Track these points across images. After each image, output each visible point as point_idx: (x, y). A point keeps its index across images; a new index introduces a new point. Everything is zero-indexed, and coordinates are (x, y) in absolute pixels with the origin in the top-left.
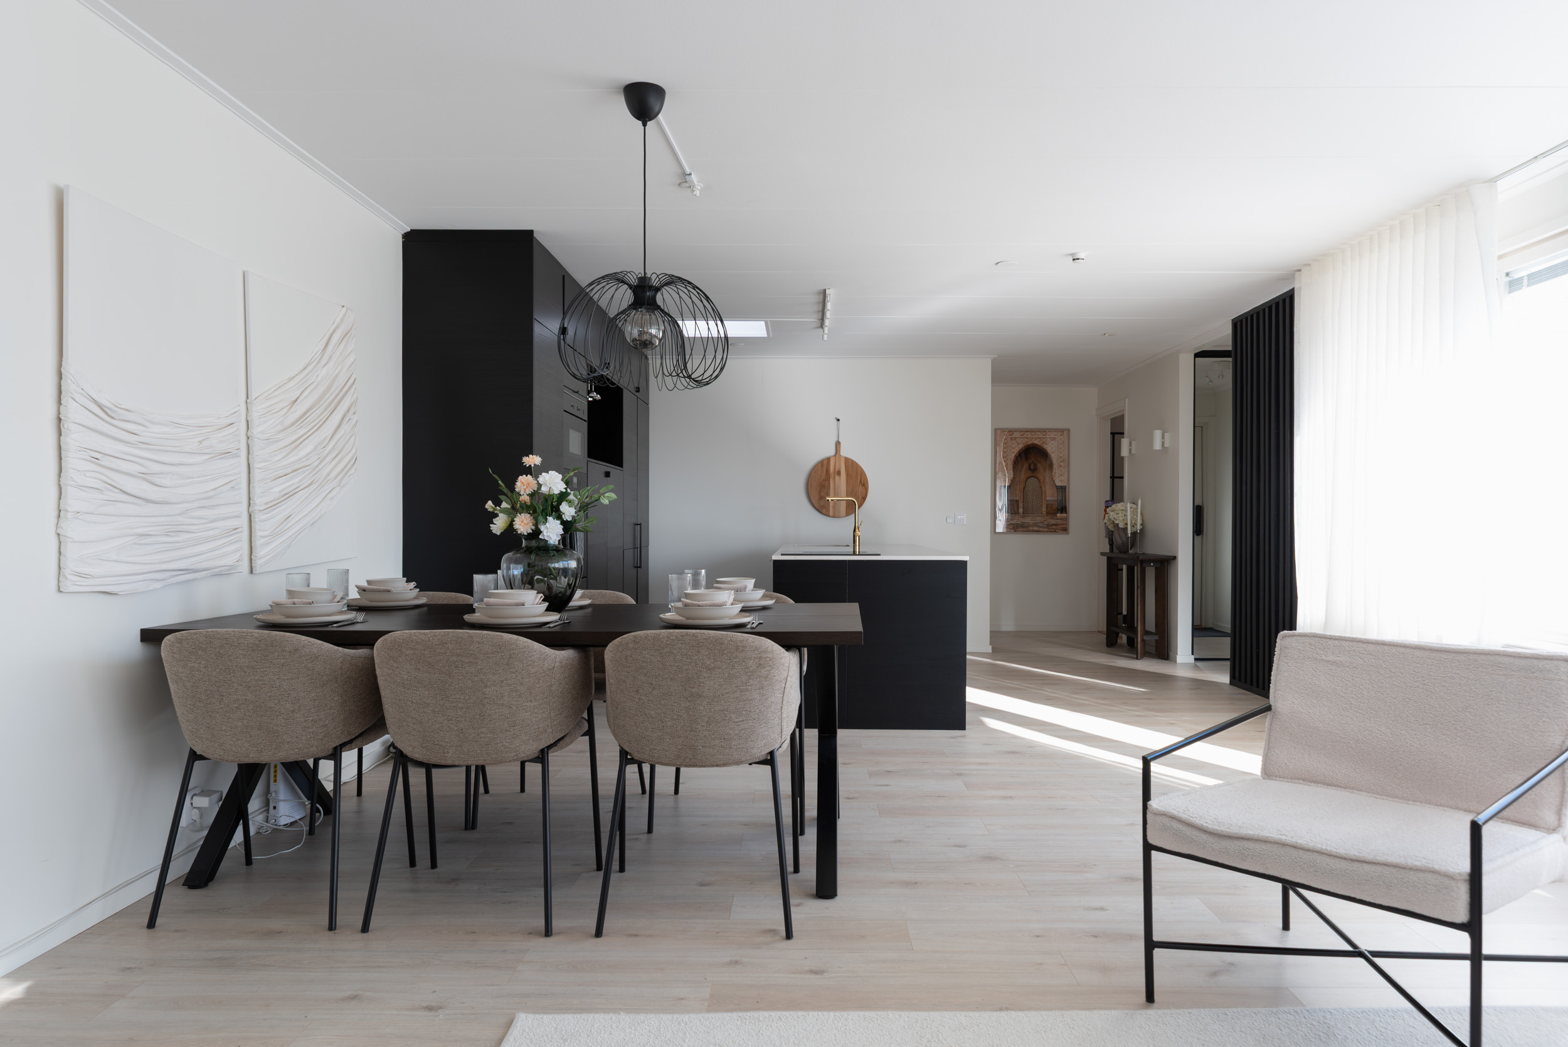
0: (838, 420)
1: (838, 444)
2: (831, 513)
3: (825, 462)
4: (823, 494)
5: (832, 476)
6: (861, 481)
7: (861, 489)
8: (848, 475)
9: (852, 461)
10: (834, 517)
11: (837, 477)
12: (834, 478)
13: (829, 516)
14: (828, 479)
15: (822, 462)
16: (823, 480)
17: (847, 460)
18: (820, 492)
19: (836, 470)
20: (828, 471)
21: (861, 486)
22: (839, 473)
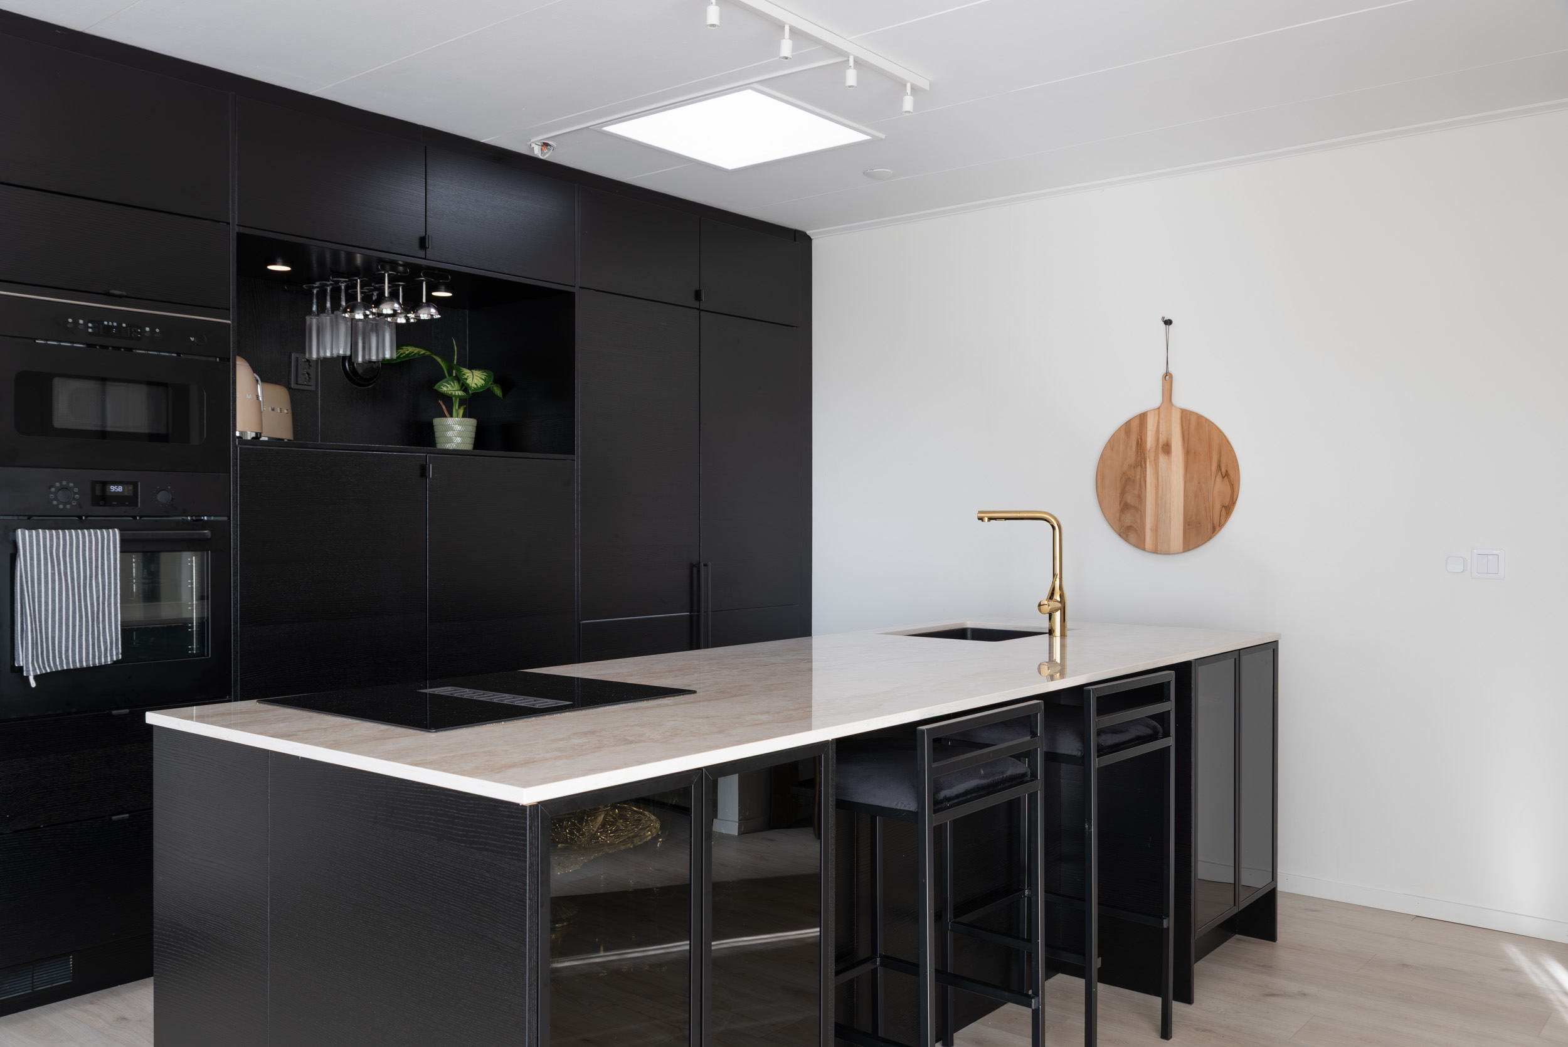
0: (1168, 322)
1: (1168, 377)
2: (1149, 543)
3: (1136, 423)
4: (1129, 499)
5: (1150, 456)
6: (1219, 467)
7: (1219, 486)
8: (1187, 452)
9: (1199, 417)
10: (1155, 551)
11: (1162, 459)
12: (1156, 460)
13: (1144, 549)
14: (1140, 461)
15: (1127, 426)
16: (1130, 466)
17: (1186, 415)
18: (1123, 493)
19: (1161, 442)
20: (1140, 445)
21: (1219, 478)
22: (1167, 448)
